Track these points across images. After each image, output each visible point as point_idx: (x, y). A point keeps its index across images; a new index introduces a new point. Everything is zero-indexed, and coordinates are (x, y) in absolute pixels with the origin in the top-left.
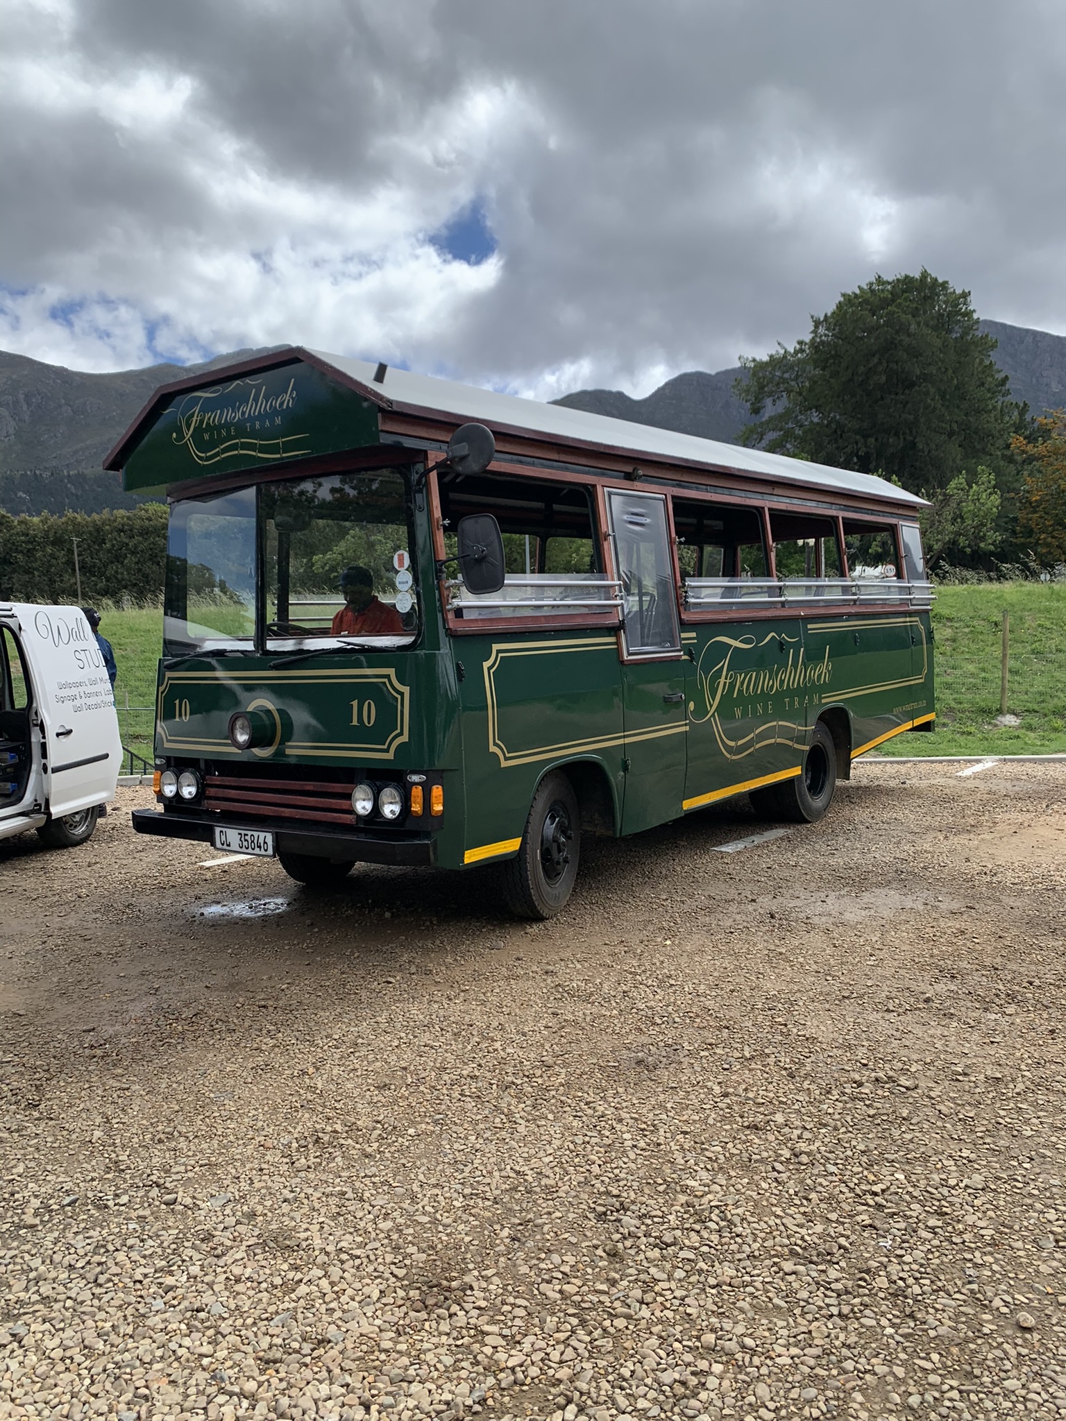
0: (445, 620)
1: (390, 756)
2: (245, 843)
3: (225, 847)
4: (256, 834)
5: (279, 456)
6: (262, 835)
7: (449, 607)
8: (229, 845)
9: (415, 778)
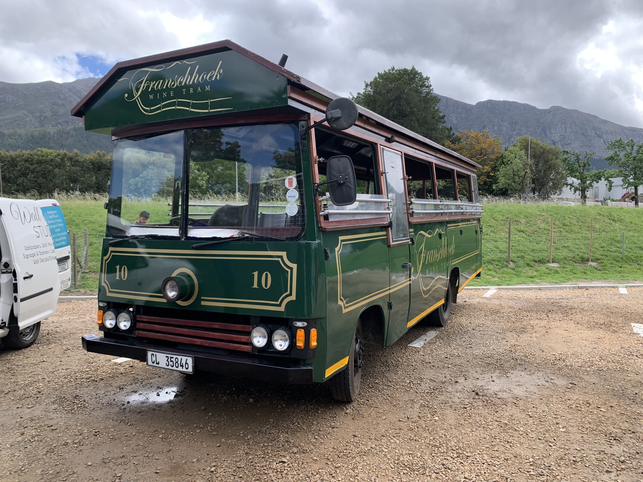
0: (318, 222)
1: (282, 309)
2: (171, 363)
3: (155, 364)
4: (179, 357)
5: (207, 111)
6: (184, 359)
7: (321, 213)
8: (158, 364)
9: (299, 324)
